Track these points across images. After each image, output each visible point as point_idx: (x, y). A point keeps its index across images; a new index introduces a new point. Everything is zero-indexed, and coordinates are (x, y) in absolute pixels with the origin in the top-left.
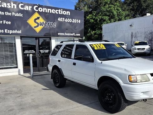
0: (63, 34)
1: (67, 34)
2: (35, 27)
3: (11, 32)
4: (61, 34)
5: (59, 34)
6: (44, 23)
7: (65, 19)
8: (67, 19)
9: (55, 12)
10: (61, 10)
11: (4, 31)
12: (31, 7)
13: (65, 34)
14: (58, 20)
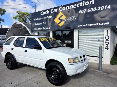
0: (84, 25)
1: (89, 25)
2: (59, 23)
3: (45, 29)
4: (81, 26)
5: (79, 26)
6: (66, 18)
7: (87, 10)
8: (90, 9)
9: (76, 6)
10: (83, 2)
11: (43, 29)
12: (57, 9)
13: (86, 25)
14: (79, 12)
